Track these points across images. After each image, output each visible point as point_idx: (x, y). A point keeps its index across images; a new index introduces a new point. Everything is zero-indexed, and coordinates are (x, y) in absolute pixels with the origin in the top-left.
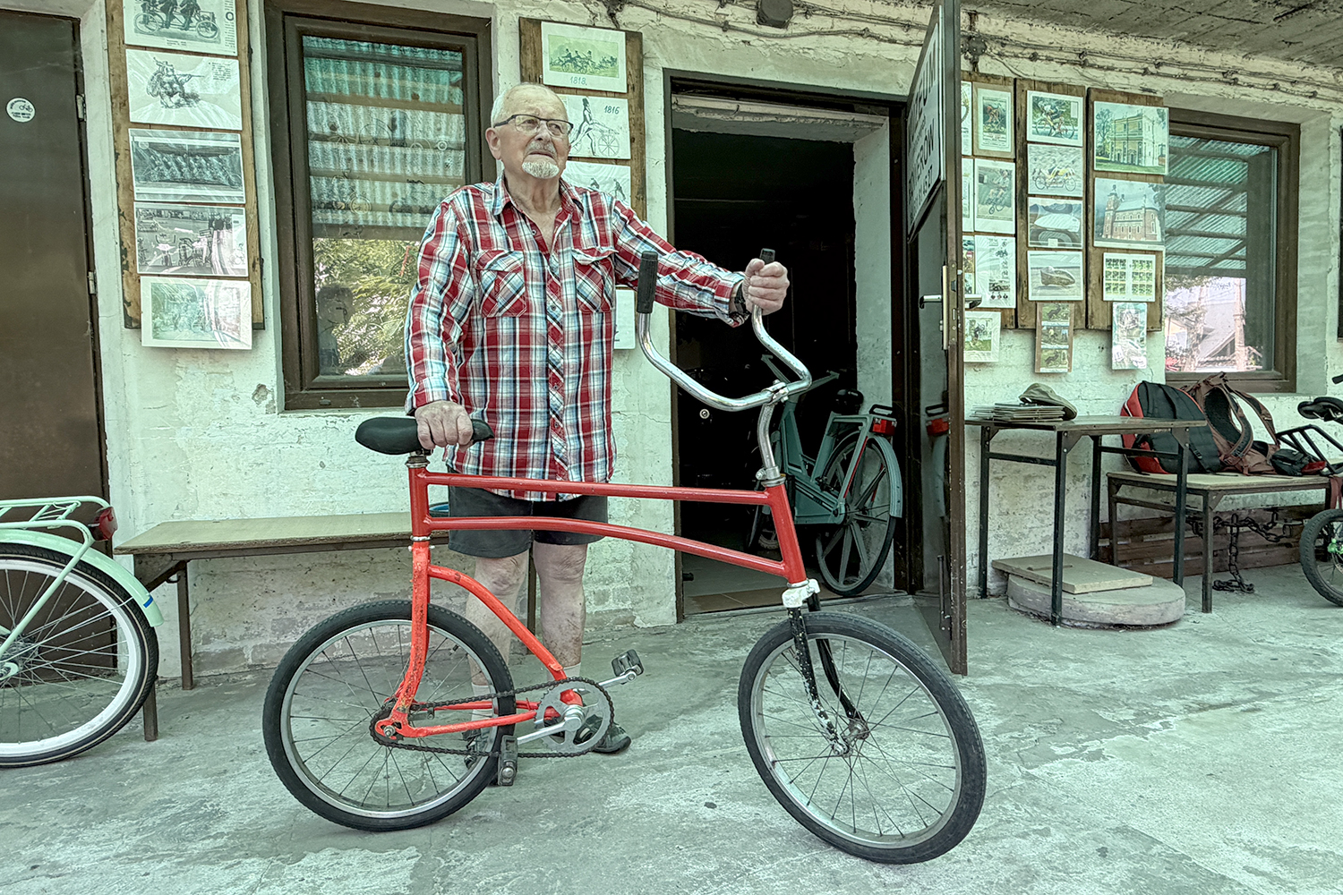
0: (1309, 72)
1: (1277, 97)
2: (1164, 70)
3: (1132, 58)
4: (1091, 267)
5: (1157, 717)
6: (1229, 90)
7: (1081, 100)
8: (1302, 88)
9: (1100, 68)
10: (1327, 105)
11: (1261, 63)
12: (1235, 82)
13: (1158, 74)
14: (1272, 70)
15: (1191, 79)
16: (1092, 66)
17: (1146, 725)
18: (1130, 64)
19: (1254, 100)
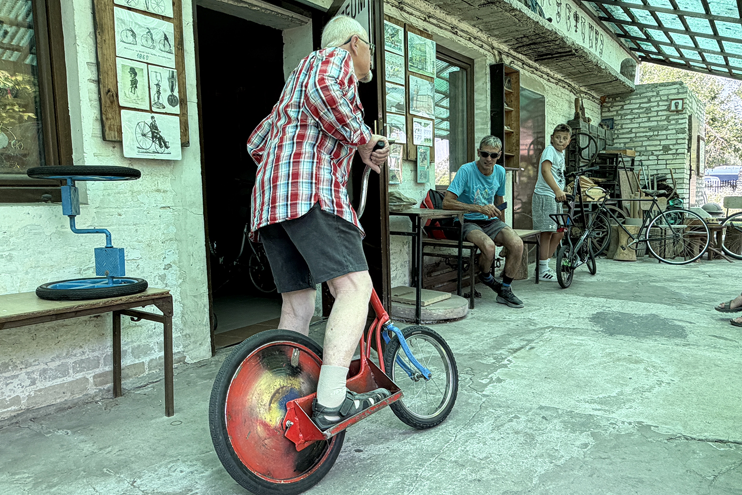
0: (480, 34)
1: (470, 45)
2: (431, 20)
3: (420, 11)
4: (408, 125)
5: (503, 359)
6: (454, 37)
7: (403, 29)
8: (478, 42)
9: (408, 13)
10: (486, 52)
11: (464, 26)
12: (456, 33)
13: (429, 22)
14: (468, 30)
15: (441, 28)
16: (405, 11)
17: (502, 363)
18: (418, 14)
19: (462, 45)
